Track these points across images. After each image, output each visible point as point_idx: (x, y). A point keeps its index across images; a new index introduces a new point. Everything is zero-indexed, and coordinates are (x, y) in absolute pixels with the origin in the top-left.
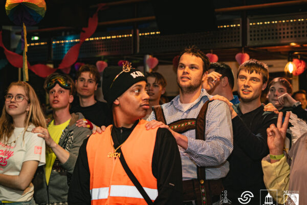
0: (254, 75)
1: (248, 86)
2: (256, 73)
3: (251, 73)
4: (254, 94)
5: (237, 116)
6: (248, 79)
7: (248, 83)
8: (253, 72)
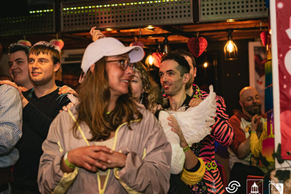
0: (41, 56)
1: (36, 68)
2: (43, 53)
3: (37, 55)
4: (44, 75)
5: (28, 104)
6: (36, 61)
7: (36, 65)
8: (40, 53)
